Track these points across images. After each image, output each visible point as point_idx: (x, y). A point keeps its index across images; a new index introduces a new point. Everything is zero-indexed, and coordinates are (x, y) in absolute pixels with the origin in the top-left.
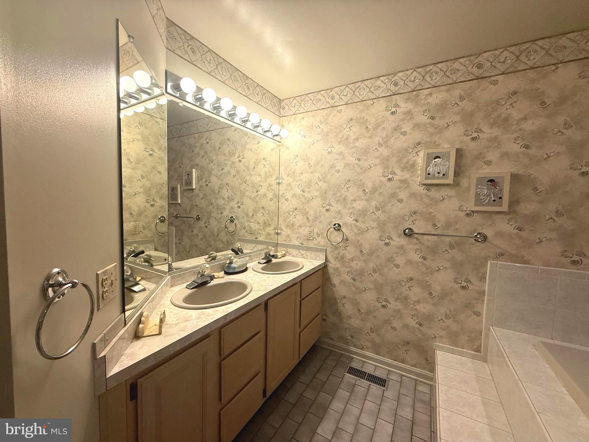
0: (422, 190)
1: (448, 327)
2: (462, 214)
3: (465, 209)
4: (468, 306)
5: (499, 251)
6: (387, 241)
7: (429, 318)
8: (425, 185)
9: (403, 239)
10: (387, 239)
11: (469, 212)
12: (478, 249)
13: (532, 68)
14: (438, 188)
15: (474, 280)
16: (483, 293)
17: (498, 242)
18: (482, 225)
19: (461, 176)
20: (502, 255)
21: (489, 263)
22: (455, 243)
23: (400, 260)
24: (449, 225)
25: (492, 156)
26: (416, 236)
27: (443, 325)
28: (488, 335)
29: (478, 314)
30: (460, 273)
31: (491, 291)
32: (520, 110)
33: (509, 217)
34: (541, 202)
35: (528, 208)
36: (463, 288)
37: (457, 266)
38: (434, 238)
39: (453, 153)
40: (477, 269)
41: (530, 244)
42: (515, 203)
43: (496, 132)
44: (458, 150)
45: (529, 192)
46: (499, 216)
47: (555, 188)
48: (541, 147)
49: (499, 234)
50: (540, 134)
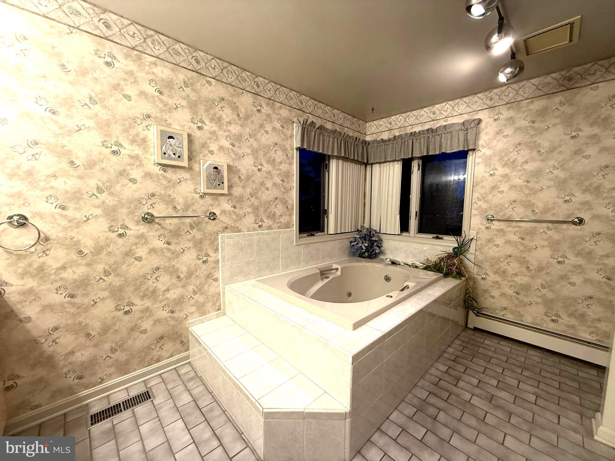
0: (157, 170)
1: (197, 301)
2: (197, 196)
3: (199, 192)
4: (209, 276)
5: (225, 225)
6: (121, 231)
7: (180, 301)
8: (160, 164)
9: (142, 226)
10: (121, 228)
11: (202, 194)
12: (211, 227)
13: (230, 84)
14: (174, 170)
15: (211, 253)
16: (218, 261)
17: (224, 218)
18: (212, 205)
19: (193, 160)
20: (226, 228)
21: (220, 236)
22: (194, 223)
23: (142, 252)
24: (187, 207)
25: (213, 147)
26: (157, 220)
27: (192, 302)
28: (224, 293)
29: (216, 280)
30: (201, 250)
31: (223, 258)
32: (227, 114)
33: (228, 198)
34: (243, 187)
35: (237, 191)
36: (205, 262)
37: (198, 244)
38: (176, 221)
39: (185, 137)
40: (212, 243)
41: (240, 218)
42: (230, 187)
43: (214, 127)
44: (189, 135)
45: (237, 179)
46: (222, 198)
47: (248, 178)
48: (240, 147)
49: (223, 212)
50: (239, 138)
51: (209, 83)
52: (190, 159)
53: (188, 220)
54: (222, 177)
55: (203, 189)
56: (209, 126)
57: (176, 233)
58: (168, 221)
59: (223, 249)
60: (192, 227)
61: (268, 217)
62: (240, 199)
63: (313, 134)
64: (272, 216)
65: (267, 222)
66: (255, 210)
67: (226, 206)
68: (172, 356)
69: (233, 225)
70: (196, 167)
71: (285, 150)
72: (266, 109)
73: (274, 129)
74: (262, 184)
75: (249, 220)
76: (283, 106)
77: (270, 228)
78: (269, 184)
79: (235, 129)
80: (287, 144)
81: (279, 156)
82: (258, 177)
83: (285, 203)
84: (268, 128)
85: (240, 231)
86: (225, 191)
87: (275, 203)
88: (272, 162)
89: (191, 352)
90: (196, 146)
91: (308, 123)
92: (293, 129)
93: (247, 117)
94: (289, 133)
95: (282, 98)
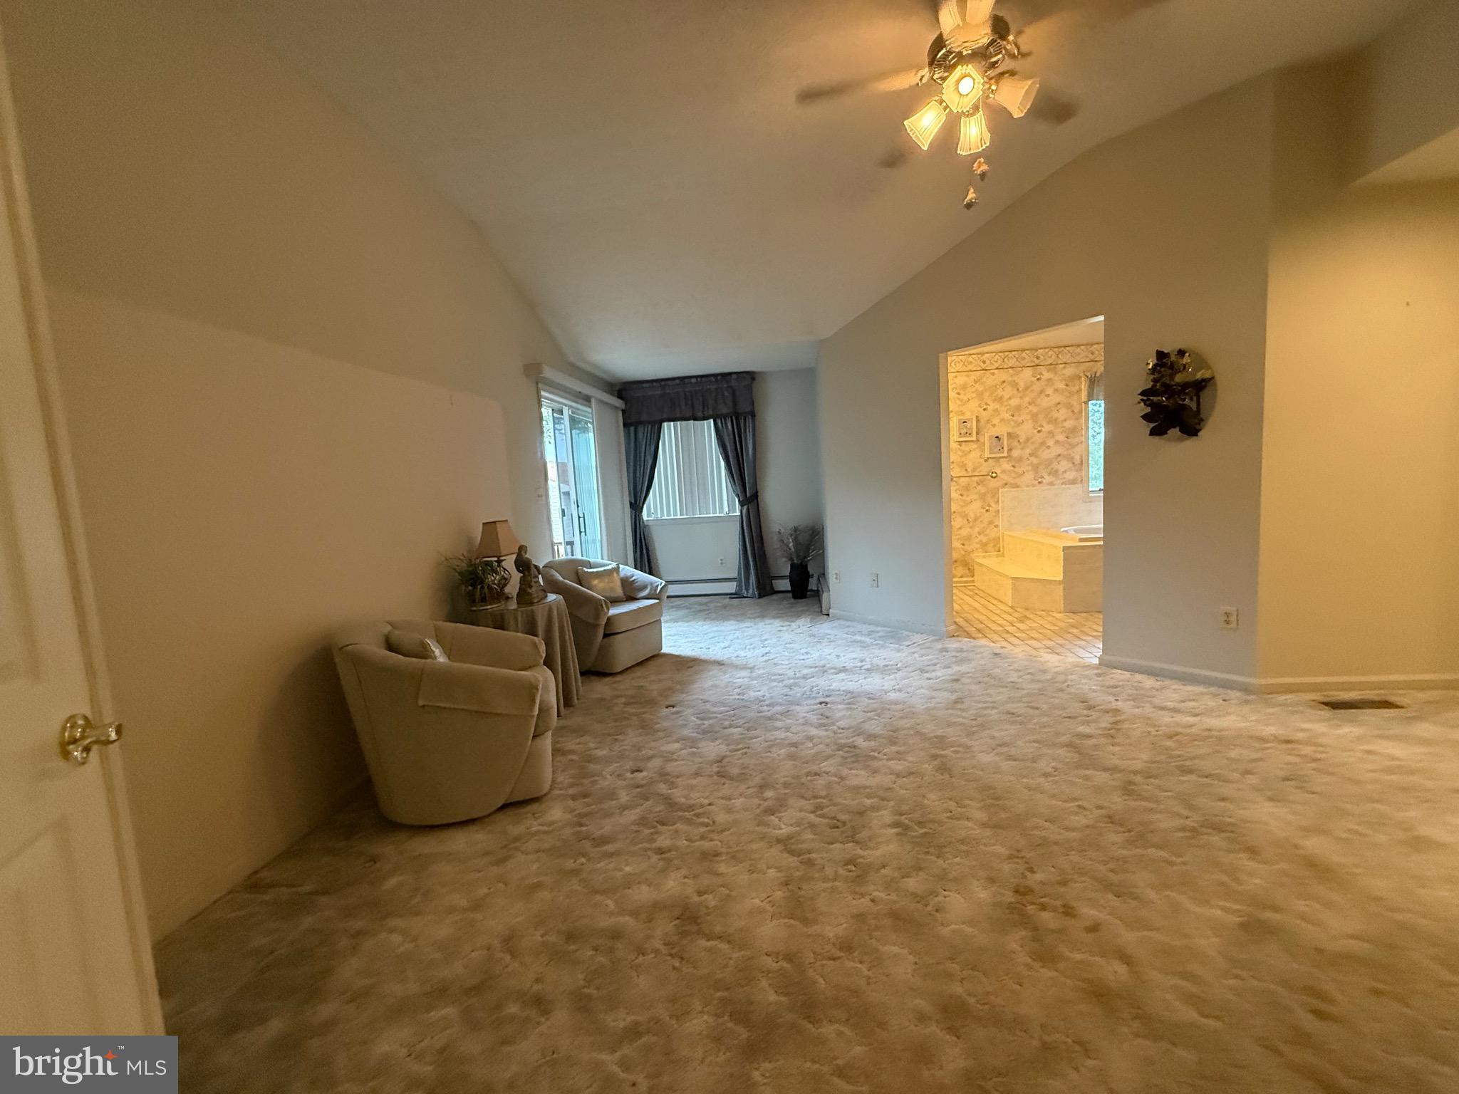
0: (955, 446)
1: (981, 541)
2: (982, 461)
3: (984, 457)
4: (990, 523)
5: (1004, 482)
7: (969, 538)
8: (957, 442)
11: (986, 459)
12: (993, 484)
13: (1011, 368)
14: (966, 444)
15: (993, 504)
16: (998, 511)
17: (1004, 476)
18: (994, 466)
19: (980, 434)
20: (1006, 484)
21: (1000, 491)
22: (980, 480)
24: (975, 469)
25: (996, 421)
26: (955, 479)
27: (977, 540)
28: (1003, 539)
29: (997, 526)
30: (984, 501)
31: (1003, 509)
32: (1007, 392)
33: (1008, 459)
34: (1022, 449)
35: (1015, 453)
36: (987, 511)
37: (983, 497)
38: (967, 479)
39: (975, 419)
40: (993, 496)
41: (1018, 475)
42: (1010, 450)
43: (997, 406)
44: (977, 417)
45: (1015, 443)
46: (1002, 460)
47: (1028, 440)
48: (1019, 415)
49: (1004, 472)
50: (1018, 408)
51: (993, 374)
52: (977, 434)
53: (976, 478)
54: (1002, 444)
55: (987, 455)
56: (992, 406)
57: (967, 488)
58: (962, 479)
59: (1002, 502)
60: (978, 484)
61: (1050, 474)
62: (1020, 459)
64: (1054, 473)
65: (1048, 479)
66: (1036, 468)
67: (1006, 466)
68: (961, 577)
69: (1012, 482)
70: (982, 440)
71: (1070, 406)
72: (1047, 375)
73: (1056, 390)
74: (1043, 443)
75: (1029, 477)
76: (1067, 365)
77: (1051, 484)
78: (1050, 443)
79: (1014, 402)
80: (1073, 400)
81: (1064, 413)
83: (1070, 458)
84: (1050, 391)
85: (1018, 487)
86: (1005, 454)
87: (1057, 460)
88: (1054, 421)
89: (975, 578)
90: (983, 422)
92: (1080, 383)
93: (1026, 388)
94: (1075, 389)
95: (1066, 358)
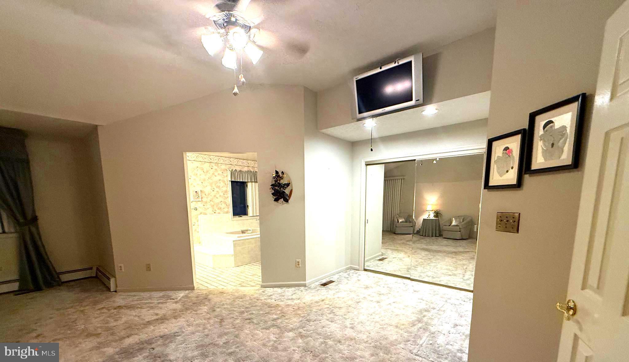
11: (192, 201)
17: (200, 210)
18: (195, 205)
33: (201, 202)
34: (207, 198)
35: (204, 200)
41: (206, 209)
42: (202, 198)
43: (195, 178)
45: (204, 195)
46: (199, 202)
47: (209, 194)
48: (205, 183)
50: (204, 180)
51: (193, 163)
54: (199, 195)
55: (192, 199)
56: (193, 177)
59: (200, 221)
61: (218, 209)
62: (206, 202)
63: (237, 174)
64: (220, 209)
65: (217, 211)
66: (213, 206)
67: (201, 205)
69: (203, 212)
71: (224, 182)
72: (215, 167)
73: (219, 174)
74: (215, 196)
75: (210, 210)
76: (222, 164)
77: (219, 213)
78: (218, 196)
79: (202, 177)
80: (225, 179)
81: (222, 184)
82: (213, 194)
83: (225, 203)
84: (216, 174)
85: (206, 214)
86: (200, 200)
87: (221, 203)
88: (218, 187)
91: (234, 170)
92: (227, 173)
93: (207, 172)
94: (225, 175)
95: (222, 161)
